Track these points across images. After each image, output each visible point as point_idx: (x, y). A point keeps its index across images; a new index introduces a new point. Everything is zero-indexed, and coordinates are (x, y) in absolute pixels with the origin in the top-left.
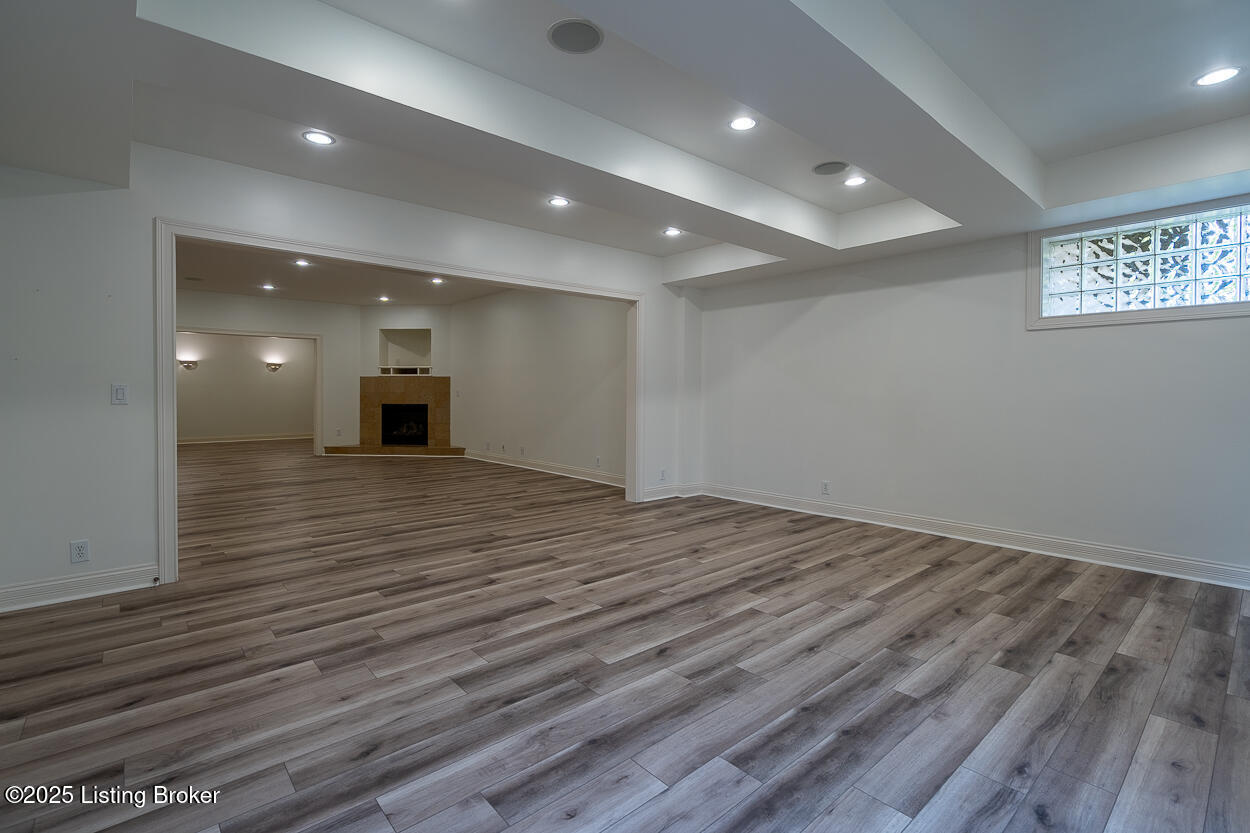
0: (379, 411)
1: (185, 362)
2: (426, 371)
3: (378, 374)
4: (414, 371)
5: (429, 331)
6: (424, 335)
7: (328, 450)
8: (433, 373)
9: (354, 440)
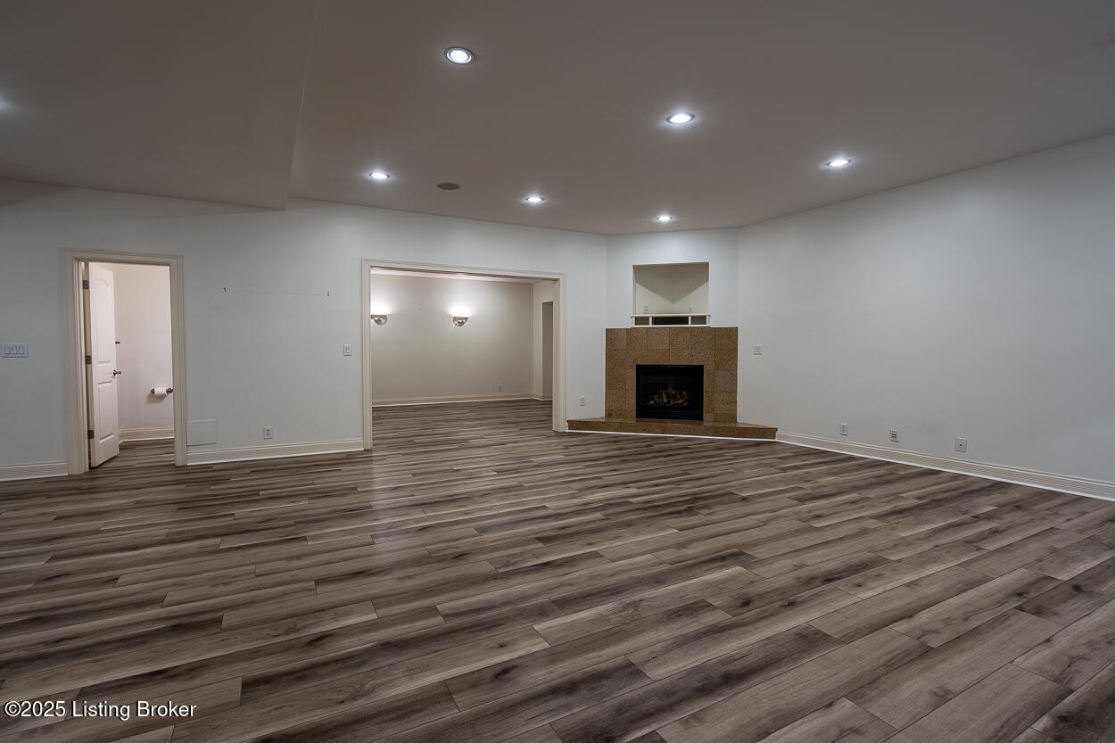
0: (632, 374)
1: (377, 316)
2: (702, 319)
3: (631, 324)
4: (684, 320)
5: (707, 265)
6: (698, 272)
7: (572, 424)
8: (711, 323)
9: (597, 411)
